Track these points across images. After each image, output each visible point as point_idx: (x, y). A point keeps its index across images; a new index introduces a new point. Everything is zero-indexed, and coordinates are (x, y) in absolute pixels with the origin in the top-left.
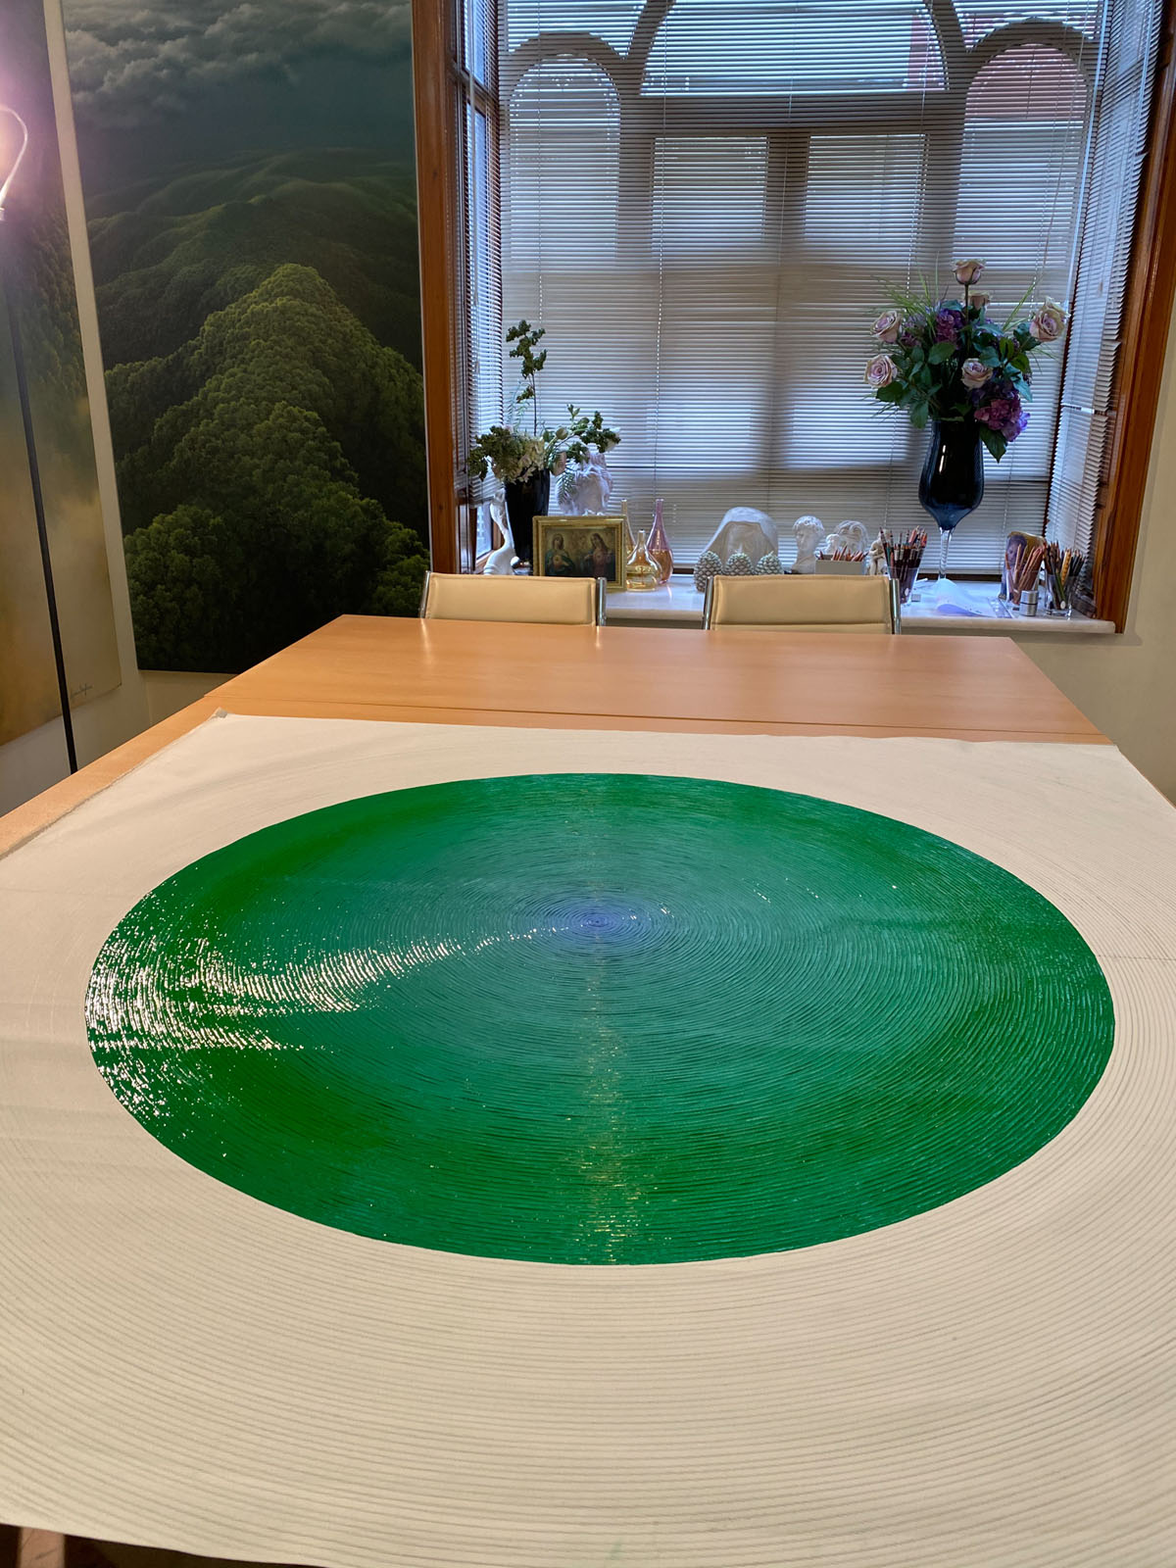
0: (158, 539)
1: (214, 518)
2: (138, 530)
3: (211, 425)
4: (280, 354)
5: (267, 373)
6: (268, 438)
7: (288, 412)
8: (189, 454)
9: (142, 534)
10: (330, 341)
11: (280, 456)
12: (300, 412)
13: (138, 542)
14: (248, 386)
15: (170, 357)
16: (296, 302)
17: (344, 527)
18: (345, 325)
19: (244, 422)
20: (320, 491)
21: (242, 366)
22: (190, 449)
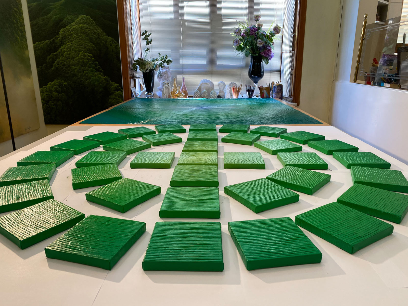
0: (49, 89)
1: (64, 83)
2: (44, 86)
3: (63, 58)
4: (81, 39)
5: (78, 44)
6: (78, 61)
7: (84, 54)
8: (57, 66)
9: (45, 88)
10: (94, 35)
11: (82, 66)
12: (87, 54)
13: (44, 90)
14: (73, 48)
15: (51, 40)
16: (85, 25)
17: (100, 84)
18: (98, 31)
19: (72, 57)
20: (93, 75)
21: (71, 42)
22: (57, 64)
